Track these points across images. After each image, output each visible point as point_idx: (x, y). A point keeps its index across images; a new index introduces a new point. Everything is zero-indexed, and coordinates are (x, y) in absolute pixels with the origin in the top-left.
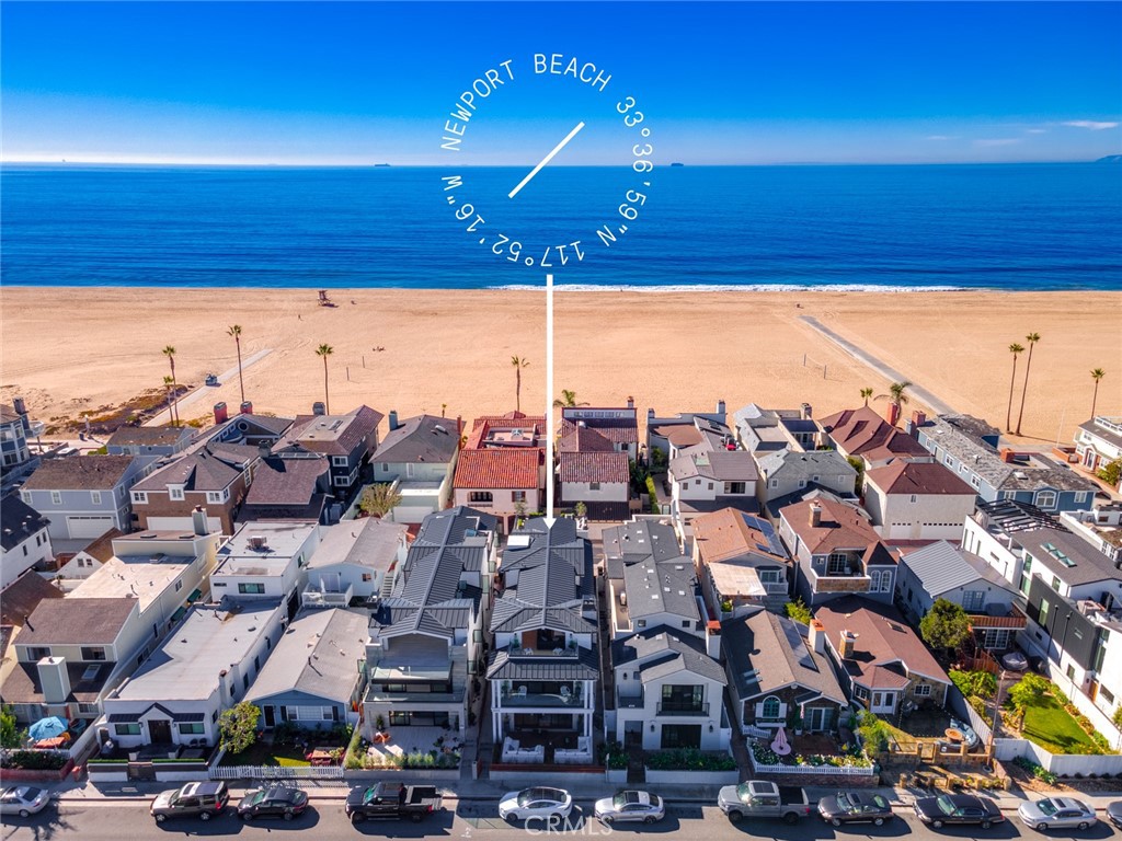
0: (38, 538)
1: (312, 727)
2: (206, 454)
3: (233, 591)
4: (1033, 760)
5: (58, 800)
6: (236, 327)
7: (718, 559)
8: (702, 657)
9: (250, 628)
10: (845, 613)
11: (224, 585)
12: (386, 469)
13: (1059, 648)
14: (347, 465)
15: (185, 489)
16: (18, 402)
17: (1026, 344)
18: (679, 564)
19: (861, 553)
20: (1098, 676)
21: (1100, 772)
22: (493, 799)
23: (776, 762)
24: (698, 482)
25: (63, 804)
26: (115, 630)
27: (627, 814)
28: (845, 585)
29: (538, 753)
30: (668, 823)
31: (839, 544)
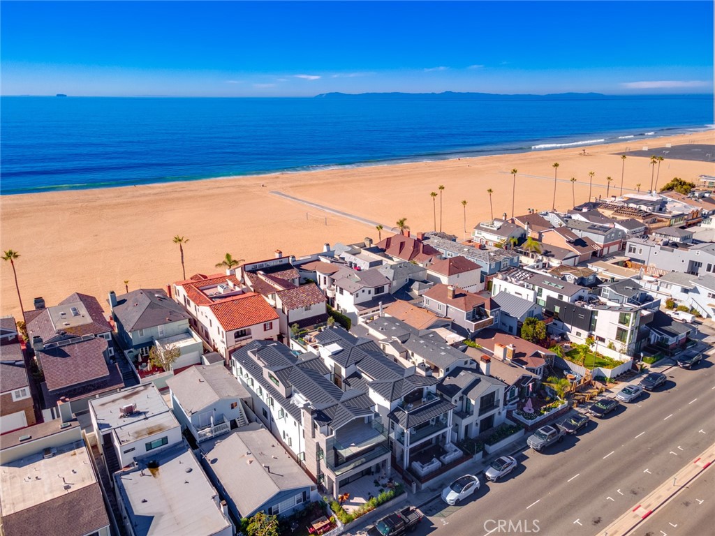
3: (141, 451)
4: (602, 375)
9: (188, 470)
10: (490, 338)
11: (133, 449)
12: (141, 334)
13: (569, 326)
14: (110, 339)
17: (438, 191)
18: (429, 334)
19: (483, 306)
20: (593, 333)
21: (626, 370)
22: (438, 498)
23: (536, 417)
24: (363, 291)
28: (484, 324)
29: (436, 464)
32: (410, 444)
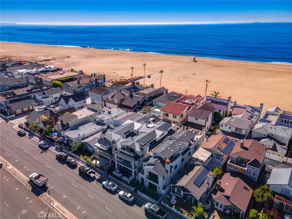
0: (84, 101)
1: (90, 151)
2: (119, 91)
3: (99, 120)
5: (50, 147)
6: (145, 64)
7: (203, 147)
8: (162, 168)
9: (95, 128)
10: (233, 177)
11: (98, 118)
12: (155, 103)
14: (147, 100)
15: (111, 98)
16: (104, 75)
18: (181, 143)
22: (103, 179)
23: (167, 204)
25: (50, 148)
26: (71, 121)
27: (123, 197)
28: (237, 168)
29: (120, 175)
30: (131, 204)
31: (242, 155)
32: (118, 164)
